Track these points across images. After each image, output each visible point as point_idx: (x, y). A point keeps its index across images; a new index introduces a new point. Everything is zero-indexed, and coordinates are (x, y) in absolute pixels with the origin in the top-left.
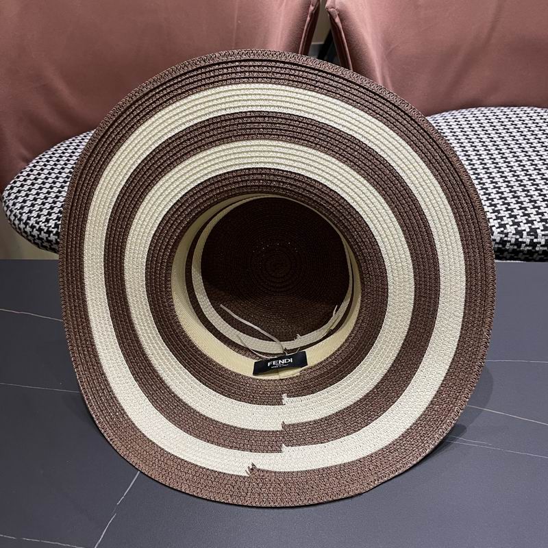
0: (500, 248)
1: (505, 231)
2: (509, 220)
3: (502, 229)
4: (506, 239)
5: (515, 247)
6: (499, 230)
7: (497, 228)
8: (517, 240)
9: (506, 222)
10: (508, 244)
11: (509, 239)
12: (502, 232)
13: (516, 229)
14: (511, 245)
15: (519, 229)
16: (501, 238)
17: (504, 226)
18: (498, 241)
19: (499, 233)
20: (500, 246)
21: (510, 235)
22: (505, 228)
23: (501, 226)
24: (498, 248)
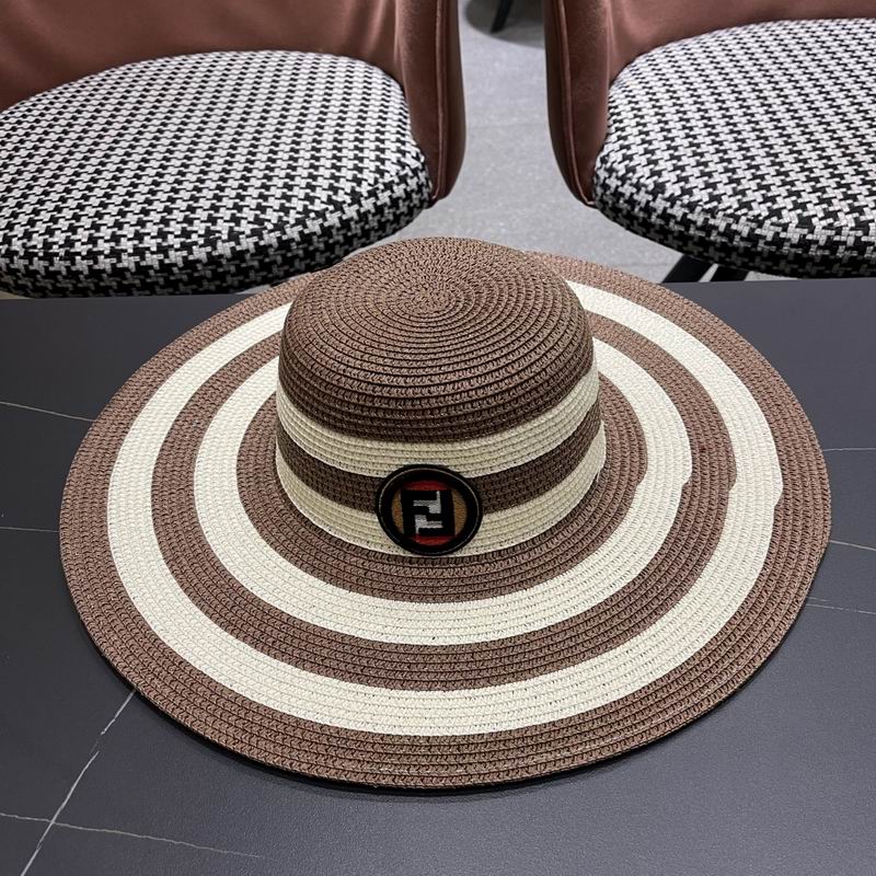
0: (827, 256)
1: (837, 224)
2: (843, 203)
3: (831, 220)
4: (837, 238)
5: (855, 254)
6: (824, 223)
7: (821, 219)
8: (858, 239)
9: (837, 208)
10: (841, 248)
11: (843, 238)
12: (830, 227)
13: (856, 219)
14: (847, 249)
15: (863, 218)
16: (829, 237)
17: (834, 215)
18: (822, 243)
19: (824, 228)
20: (827, 253)
21: (845, 231)
22: (836, 218)
23: (828, 214)
24: (823, 256)
